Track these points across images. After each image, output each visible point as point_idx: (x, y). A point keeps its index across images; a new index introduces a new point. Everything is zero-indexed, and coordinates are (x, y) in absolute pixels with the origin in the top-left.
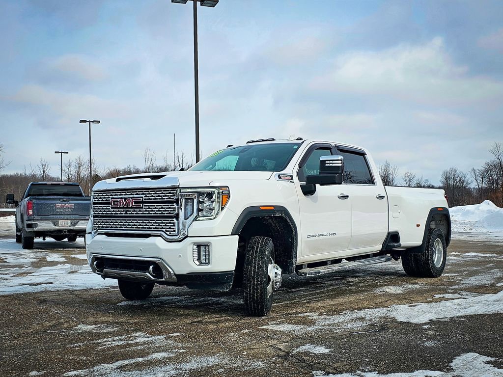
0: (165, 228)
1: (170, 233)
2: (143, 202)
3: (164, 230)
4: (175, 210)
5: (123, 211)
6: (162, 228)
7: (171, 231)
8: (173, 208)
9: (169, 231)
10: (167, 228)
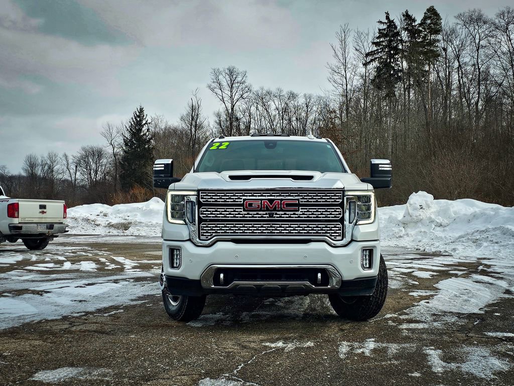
0: (329, 233)
1: (336, 238)
2: (299, 205)
3: (328, 235)
4: (340, 214)
5: (266, 214)
6: (326, 233)
7: (336, 236)
8: (338, 212)
9: (334, 236)
10: (332, 233)
